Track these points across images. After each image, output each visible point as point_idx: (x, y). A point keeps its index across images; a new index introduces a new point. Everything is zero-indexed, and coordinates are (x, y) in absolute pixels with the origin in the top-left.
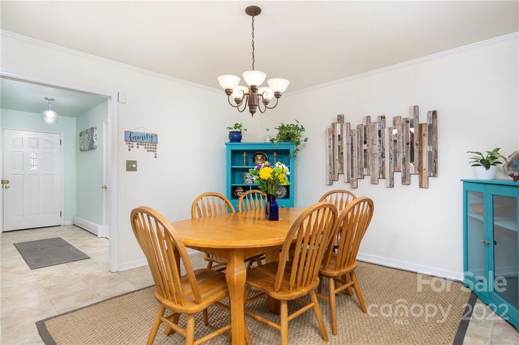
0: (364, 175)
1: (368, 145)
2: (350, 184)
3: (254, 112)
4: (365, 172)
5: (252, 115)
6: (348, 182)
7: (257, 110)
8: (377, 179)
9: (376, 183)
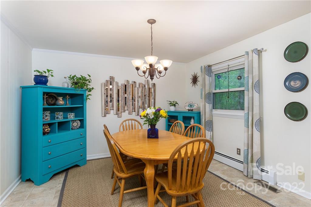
0: (125, 110)
1: (127, 95)
2: (117, 115)
3: (153, 79)
4: (126, 109)
5: (152, 81)
6: (116, 114)
7: (154, 78)
8: (131, 112)
9: (131, 114)
